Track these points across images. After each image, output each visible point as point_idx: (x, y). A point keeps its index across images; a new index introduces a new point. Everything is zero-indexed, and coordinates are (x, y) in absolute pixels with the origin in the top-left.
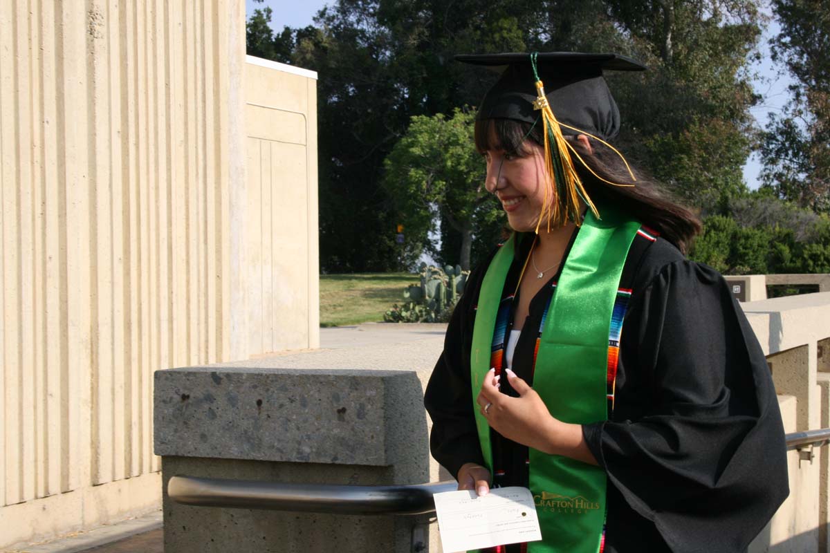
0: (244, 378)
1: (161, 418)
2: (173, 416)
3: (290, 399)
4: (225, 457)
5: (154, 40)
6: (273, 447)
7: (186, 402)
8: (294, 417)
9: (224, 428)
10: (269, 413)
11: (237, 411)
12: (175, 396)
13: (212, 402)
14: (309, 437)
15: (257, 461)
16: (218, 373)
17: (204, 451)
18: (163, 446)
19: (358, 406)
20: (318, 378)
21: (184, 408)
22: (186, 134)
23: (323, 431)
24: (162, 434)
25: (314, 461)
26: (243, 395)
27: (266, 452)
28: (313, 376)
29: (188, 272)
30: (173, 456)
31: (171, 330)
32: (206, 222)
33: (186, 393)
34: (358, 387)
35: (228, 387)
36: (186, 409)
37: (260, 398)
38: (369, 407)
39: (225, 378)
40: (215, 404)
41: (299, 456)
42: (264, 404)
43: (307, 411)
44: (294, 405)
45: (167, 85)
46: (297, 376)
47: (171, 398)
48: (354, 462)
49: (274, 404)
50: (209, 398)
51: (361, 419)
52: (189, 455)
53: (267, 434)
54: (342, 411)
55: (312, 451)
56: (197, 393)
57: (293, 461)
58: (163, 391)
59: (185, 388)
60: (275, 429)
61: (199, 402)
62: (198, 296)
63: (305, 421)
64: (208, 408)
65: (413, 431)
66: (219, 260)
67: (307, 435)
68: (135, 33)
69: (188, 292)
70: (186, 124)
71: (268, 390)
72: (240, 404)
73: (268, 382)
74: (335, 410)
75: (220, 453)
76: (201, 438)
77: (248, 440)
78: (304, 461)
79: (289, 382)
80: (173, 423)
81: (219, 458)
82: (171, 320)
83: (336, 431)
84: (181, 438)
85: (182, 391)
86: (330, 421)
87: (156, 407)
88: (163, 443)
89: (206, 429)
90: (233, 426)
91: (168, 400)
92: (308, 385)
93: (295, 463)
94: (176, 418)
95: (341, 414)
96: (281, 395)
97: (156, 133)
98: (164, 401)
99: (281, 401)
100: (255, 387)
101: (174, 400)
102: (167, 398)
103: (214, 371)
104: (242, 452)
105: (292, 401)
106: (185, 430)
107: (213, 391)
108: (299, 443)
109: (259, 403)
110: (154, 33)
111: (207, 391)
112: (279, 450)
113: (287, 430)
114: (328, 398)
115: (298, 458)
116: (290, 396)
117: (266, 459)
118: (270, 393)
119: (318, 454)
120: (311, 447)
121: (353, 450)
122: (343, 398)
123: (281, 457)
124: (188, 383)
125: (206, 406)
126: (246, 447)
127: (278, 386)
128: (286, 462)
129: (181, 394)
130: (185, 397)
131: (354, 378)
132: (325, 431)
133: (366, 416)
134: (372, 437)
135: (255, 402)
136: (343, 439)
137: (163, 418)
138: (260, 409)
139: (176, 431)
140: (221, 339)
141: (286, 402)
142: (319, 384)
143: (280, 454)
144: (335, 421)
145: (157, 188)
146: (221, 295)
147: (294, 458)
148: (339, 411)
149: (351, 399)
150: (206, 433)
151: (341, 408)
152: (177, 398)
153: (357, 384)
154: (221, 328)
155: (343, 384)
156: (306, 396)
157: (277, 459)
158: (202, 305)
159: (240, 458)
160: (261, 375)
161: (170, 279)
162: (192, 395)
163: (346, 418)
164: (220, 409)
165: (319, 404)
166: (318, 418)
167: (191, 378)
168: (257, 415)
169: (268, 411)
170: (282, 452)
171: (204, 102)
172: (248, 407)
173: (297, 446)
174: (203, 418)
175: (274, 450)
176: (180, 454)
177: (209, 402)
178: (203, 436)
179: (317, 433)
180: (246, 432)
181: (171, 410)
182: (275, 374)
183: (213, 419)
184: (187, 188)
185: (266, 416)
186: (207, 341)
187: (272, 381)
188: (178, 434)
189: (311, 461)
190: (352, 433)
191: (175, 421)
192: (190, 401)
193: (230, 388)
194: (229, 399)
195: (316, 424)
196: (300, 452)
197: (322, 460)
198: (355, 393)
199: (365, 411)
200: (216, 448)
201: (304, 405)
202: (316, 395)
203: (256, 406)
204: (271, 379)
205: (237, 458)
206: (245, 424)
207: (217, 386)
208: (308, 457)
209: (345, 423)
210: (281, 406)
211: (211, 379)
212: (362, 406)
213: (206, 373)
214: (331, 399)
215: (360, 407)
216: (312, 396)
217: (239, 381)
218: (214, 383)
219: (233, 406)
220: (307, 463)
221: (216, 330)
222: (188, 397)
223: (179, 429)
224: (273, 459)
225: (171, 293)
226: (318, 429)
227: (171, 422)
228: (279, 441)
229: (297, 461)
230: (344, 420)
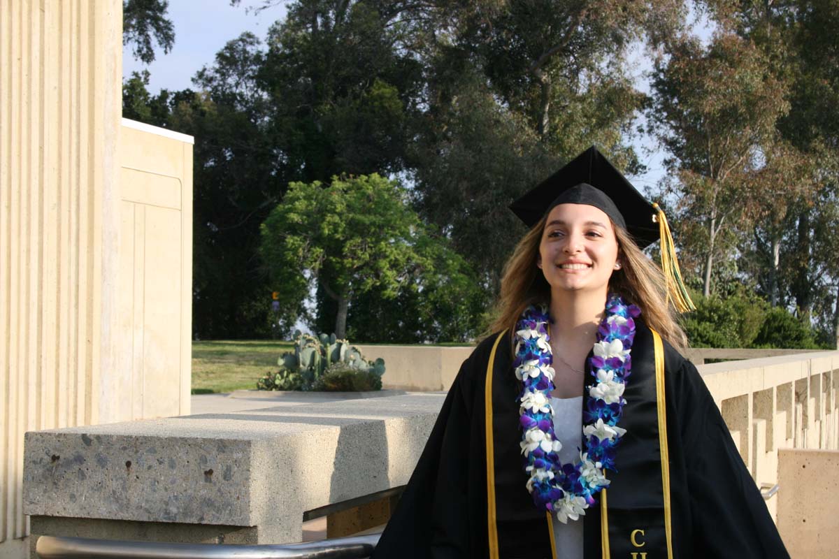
0: (114, 439)
1: (30, 478)
2: (43, 475)
3: (158, 460)
4: (93, 517)
5: (29, 103)
6: (141, 507)
7: (56, 463)
8: (163, 478)
9: (92, 488)
10: (137, 474)
11: (106, 473)
12: (46, 457)
13: (82, 464)
14: (176, 498)
15: (125, 521)
16: (88, 434)
17: (72, 511)
18: (32, 506)
19: (225, 468)
20: (186, 441)
21: (54, 468)
22: (59, 198)
23: (189, 492)
24: (31, 494)
25: (181, 522)
26: (112, 457)
27: (134, 512)
28: (181, 438)
29: (58, 336)
30: (42, 516)
31: (39, 394)
32: (77, 286)
33: (57, 454)
34: (226, 450)
35: (98, 449)
36: (56, 470)
37: (129, 459)
38: (236, 468)
39: (95, 440)
40: (84, 465)
41: (166, 516)
42: (133, 465)
43: (175, 472)
44: (162, 466)
45: (41, 148)
46: (166, 439)
47: (41, 459)
48: (220, 523)
49: (143, 466)
50: (80, 459)
51: (228, 480)
52: (58, 515)
53: (135, 494)
54: (210, 472)
55: (179, 512)
56: (67, 454)
57: (161, 521)
58: (34, 451)
59: (55, 449)
60: (143, 490)
61: (68, 463)
62: (68, 360)
63: (173, 482)
64: (77, 469)
65: (278, 493)
66: (90, 324)
67: (174, 496)
68: (10, 97)
69: (58, 356)
70: (59, 187)
71: (137, 452)
72: (109, 465)
73: (138, 444)
74: (203, 472)
75: (89, 513)
76: (71, 498)
77: (117, 500)
78: (171, 521)
79: (158, 443)
80: (43, 483)
81: (88, 519)
82: (39, 385)
83: (203, 492)
84: (49, 497)
85: (52, 453)
86: (197, 482)
87: (26, 468)
88: (31, 503)
89: (75, 490)
90: (102, 486)
91: (39, 460)
92: (177, 448)
93: (163, 523)
94: (46, 478)
95: (209, 476)
96: (150, 457)
97: (29, 196)
98: (34, 462)
99: (150, 463)
100: (125, 448)
101: (44, 461)
102: (37, 458)
103: (84, 433)
104: (110, 512)
105: (161, 463)
106: (55, 490)
107: (83, 452)
108: (167, 504)
109: (128, 464)
110: (29, 97)
111: (77, 452)
112: (147, 511)
113: (155, 491)
114: (196, 460)
115: (165, 518)
116: (159, 457)
117: (135, 519)
118: (139, 454)
119: (185, 514)
120: (178, 508)
121: (219, 510)
122: (210, 460)
123: (149, 518)
124: (58, 444)
125: (76, 467)
126: (114, 507)
127: (147, 448)
128: (153, 522)
129: (52, 455)
130: (55, 458)
131: (221, 441)
132: (192, 492)
133: (233, 478)
134: (238, 498)
135: (124, 463)
136: (209, 499)
137: (33, 478)
138: (129, 470)
139: (45, 491)
140: (90, 404)
141: (155, 464)
142: (187, 447)
143: (147, 514)
144: (202, 483)
145: (29, 251)
146: (91, 360)
147: (162, 519)
148: (206, 473)
149: (218, 461)
150: (75, 493)
151: (208, 469)
152: (47, 459)
153: (225, 447)
154: (90, 393)
155: (211, 446)
156: (174, 458)
157: (145, 519)
158: (72, 369)
159: (109, 518)
160: (131, 437)
161: (40, 343)
162: (62, 457)
163: (213, 480)
164: (90, 470)
165: (188, 466)
166: (186, 479)
167: (61, 440)
168: (126, 476)
169: (137, 471)
170: (150, 512)
171: (78, 166)
172: (117, 468)
173: (164, 506)
174: (73, 479)
175: (142, 511)
176: (49, 514)
177: (78, 463)
178: (72, 497)
179: (184, 493)
180: (114, 492)
181: (41, 471)
182: (144, 437)
183: (83, 479)
184: (59, 252)
185: (135, 477)
186: (76, 406)
187: (142, 443)
188: (47, 494)
189: (177, 521)
190: (219, 494)
191: (45, 482)
192: (60, 462)
193: (101, 450)
194: (99, 461)
195: (184, 485)
196: (167, 513)
197: (188, 521)
198: (221, 456)
199: (232, 473)
200: (85, 508)
201: (172, 465)
202: (184, 458)
203: (126, 467)
204: (140, 441)
205: (105, 518)
206: (114, 485)
207: (86, 447)
208: (175, 517)
209: (212, 484)
210: (150, 467)
211: (82, 440)
212: (229, 469)
213: (77, 434)
214: (198, 461)
215: (227, 469)
216: (180, 457)
217: (109, 443)
218: (84, 444)
219: (103, 467)
220: (174, 524)
221: (86, 395)
222: (58, 458)
223: (49, 490)
224: (141, 520)
225: (40, 356)
226: (185, 491)
227: (40, 482)
228: (147, 501)
229: (164, 521)
230: (210, 482)
